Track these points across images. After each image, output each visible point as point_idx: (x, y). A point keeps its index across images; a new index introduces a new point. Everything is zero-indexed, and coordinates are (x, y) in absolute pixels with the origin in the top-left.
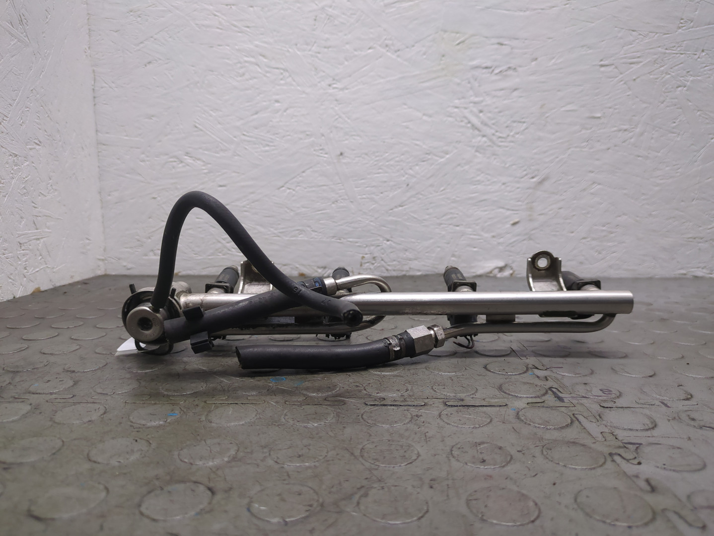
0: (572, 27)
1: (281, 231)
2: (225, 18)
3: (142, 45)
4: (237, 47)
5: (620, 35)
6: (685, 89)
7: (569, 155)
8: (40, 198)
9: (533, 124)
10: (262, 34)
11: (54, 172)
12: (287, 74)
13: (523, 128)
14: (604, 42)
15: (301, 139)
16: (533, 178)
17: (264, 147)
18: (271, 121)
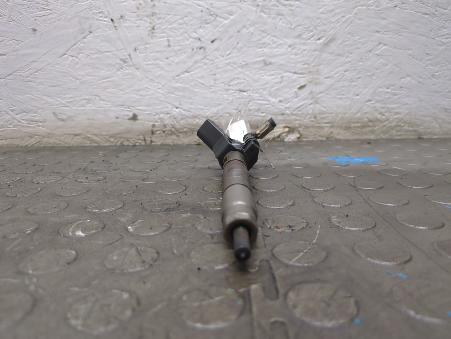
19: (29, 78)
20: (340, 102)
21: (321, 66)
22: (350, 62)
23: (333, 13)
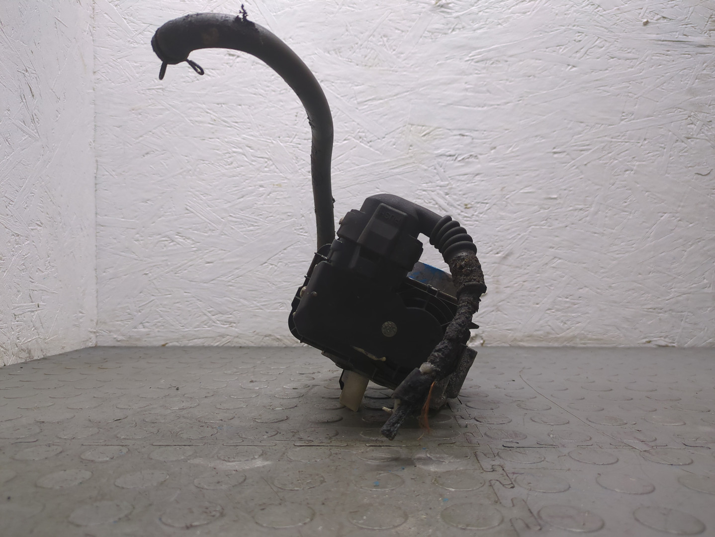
0: (525, 120)
1: (263, 304)
2: (216, 115)
3: (141, 138)
4: (226, 140)
5: (569, 126)
6: (632, 172)
7: (530, 232)
8: (37, 273)
9: (494, 204)
10: (249, 128)
11: (53, 250)
12: (270, 163)
13: (486, 208)
14: (555, 133)
15: (283, 219)
16: (497, 253)
17: (249, 227)
18: (256, 204)
19: (230, 283)
20: (520, 310)
21: (501, 277)
22: (527, 273)
23: (510, 231)
